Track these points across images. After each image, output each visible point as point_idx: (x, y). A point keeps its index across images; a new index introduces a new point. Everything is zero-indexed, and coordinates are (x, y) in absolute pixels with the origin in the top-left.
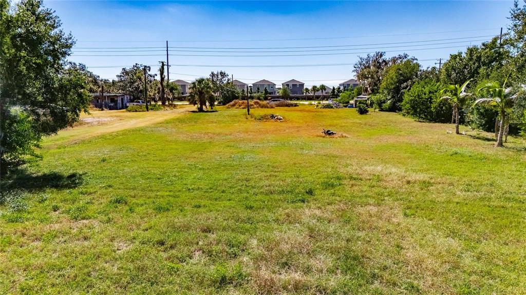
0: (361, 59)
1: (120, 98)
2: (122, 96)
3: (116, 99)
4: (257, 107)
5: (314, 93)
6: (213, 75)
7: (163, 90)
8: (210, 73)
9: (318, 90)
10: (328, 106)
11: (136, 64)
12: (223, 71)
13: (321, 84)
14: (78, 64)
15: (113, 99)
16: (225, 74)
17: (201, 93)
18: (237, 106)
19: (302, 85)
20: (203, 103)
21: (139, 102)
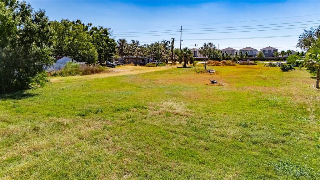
0: (305, 31)
1: (147, 59)
2: (148, 58)
3: (145, 60)
4: (223, 65)
5: (282, 56)
6: (205, 45)
7: (173, 55)
8: (204, 44)
9: (285, 54)
10: (271, 65)
11: (163, 40)
12: (211, 43)
13: (288, 50)
14: (135, 41)
15: (143, 60)
16: (212, 44)
17: (186, 56)
18: (210, 64)
19: (276, 50)
20: (186, 62)
21: (156, 62)
